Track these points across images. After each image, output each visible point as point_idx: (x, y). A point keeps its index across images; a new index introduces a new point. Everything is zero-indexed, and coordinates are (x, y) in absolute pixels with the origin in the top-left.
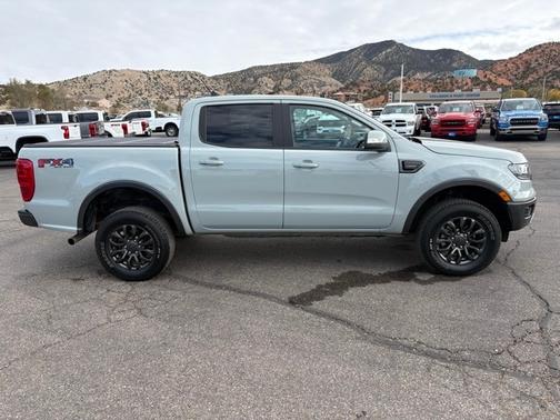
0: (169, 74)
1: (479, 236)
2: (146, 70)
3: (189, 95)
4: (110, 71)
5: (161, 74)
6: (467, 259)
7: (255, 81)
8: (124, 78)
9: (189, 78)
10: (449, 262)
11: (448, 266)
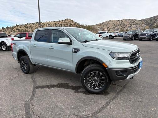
0: (126, 20)
1: (103, 80)
2: (119, 20)
3: (131, 26)
4: (109, 21)
5: (123, 21)
6: (98, 88)
7: (156, 20)
8: (113, 22)
9: (132, 21)
10: (91, 88)
11: (90, 89)
